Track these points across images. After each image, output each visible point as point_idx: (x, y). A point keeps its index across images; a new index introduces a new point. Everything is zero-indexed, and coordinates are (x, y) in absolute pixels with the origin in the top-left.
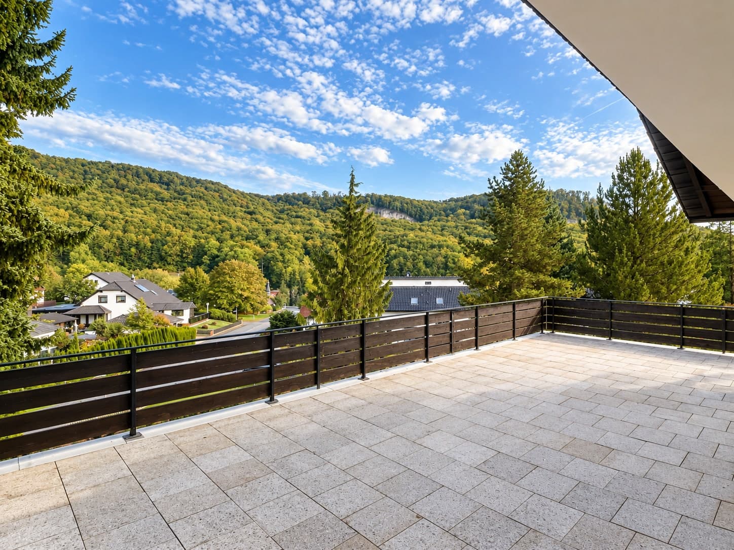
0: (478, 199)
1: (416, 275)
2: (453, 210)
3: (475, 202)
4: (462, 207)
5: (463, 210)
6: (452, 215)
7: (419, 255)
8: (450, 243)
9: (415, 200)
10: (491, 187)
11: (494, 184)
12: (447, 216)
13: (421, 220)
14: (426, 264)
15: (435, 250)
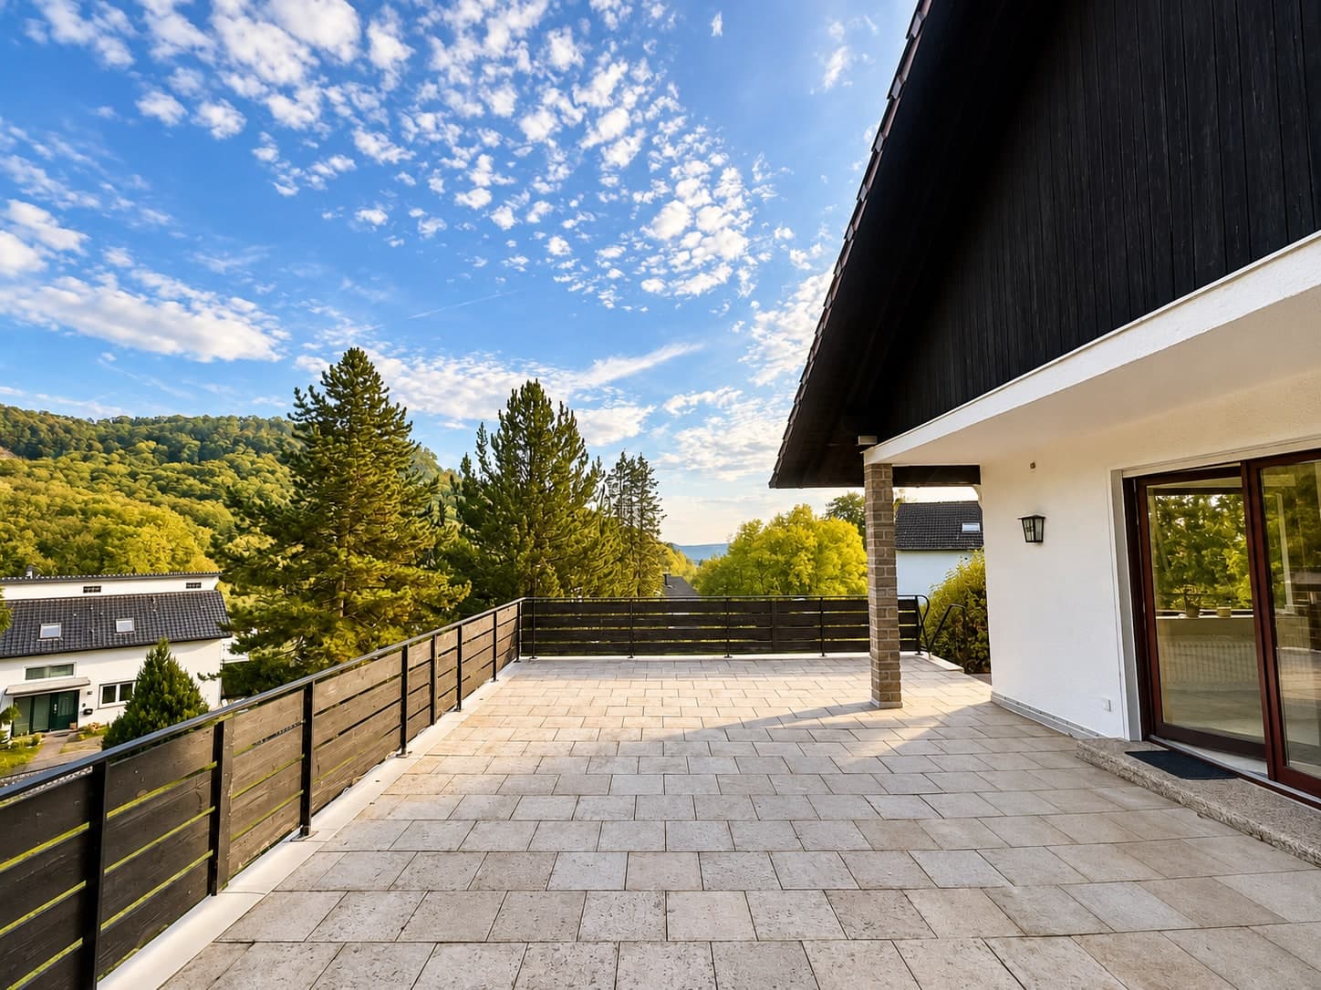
0: (190, 426)
1: (14, 575)
2: (127, 443)
3: (181, 429)
4: (148, 438)
5: (152, 444)
6: (121, 451)
7: (23, 529)
8: (113, 506)
9: (15, 409)
10: (302, 406)
11: (309, 400)
12: (108, 451)
13: (33, 453)
14: (44, 549)
15: (73, 520)
